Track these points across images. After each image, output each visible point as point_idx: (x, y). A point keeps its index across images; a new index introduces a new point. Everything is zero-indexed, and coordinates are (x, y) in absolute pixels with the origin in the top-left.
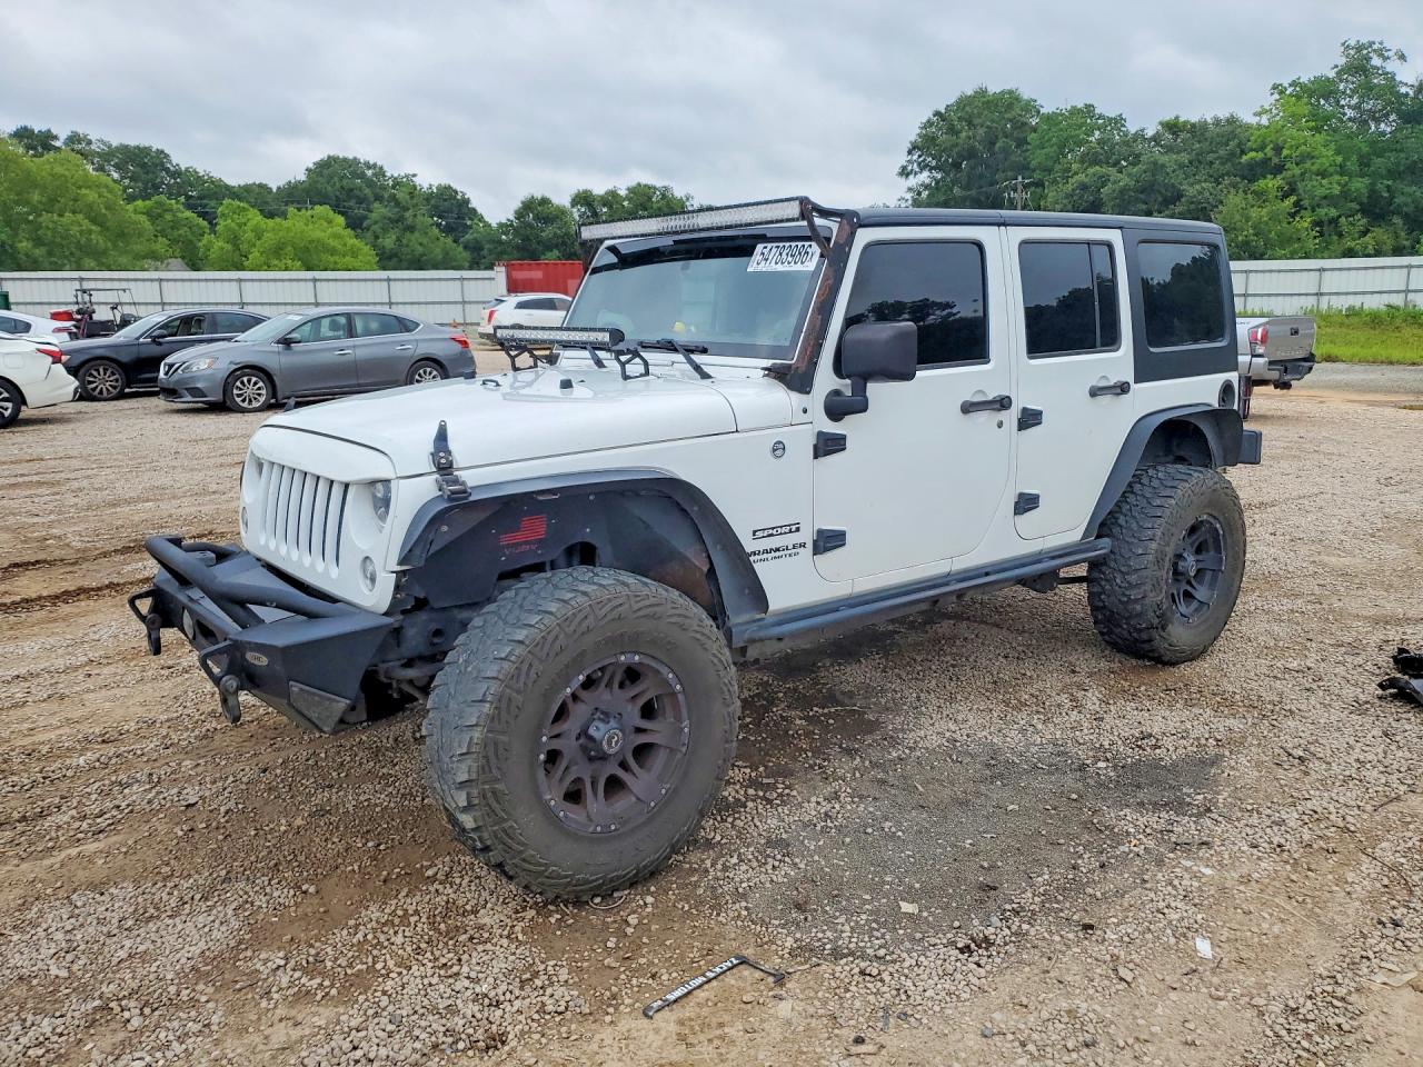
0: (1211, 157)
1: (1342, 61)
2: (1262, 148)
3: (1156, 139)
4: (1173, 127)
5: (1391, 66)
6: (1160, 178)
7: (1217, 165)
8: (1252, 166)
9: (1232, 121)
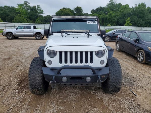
0: (12, 11)
1: (24, 3)
2: (18, 11)
3: (4, 8)
4: (6, 6)
5: (29, 4)
6: (6, 13)
7: (13, 12)
8: (17, 12)
9: (13, 7)
